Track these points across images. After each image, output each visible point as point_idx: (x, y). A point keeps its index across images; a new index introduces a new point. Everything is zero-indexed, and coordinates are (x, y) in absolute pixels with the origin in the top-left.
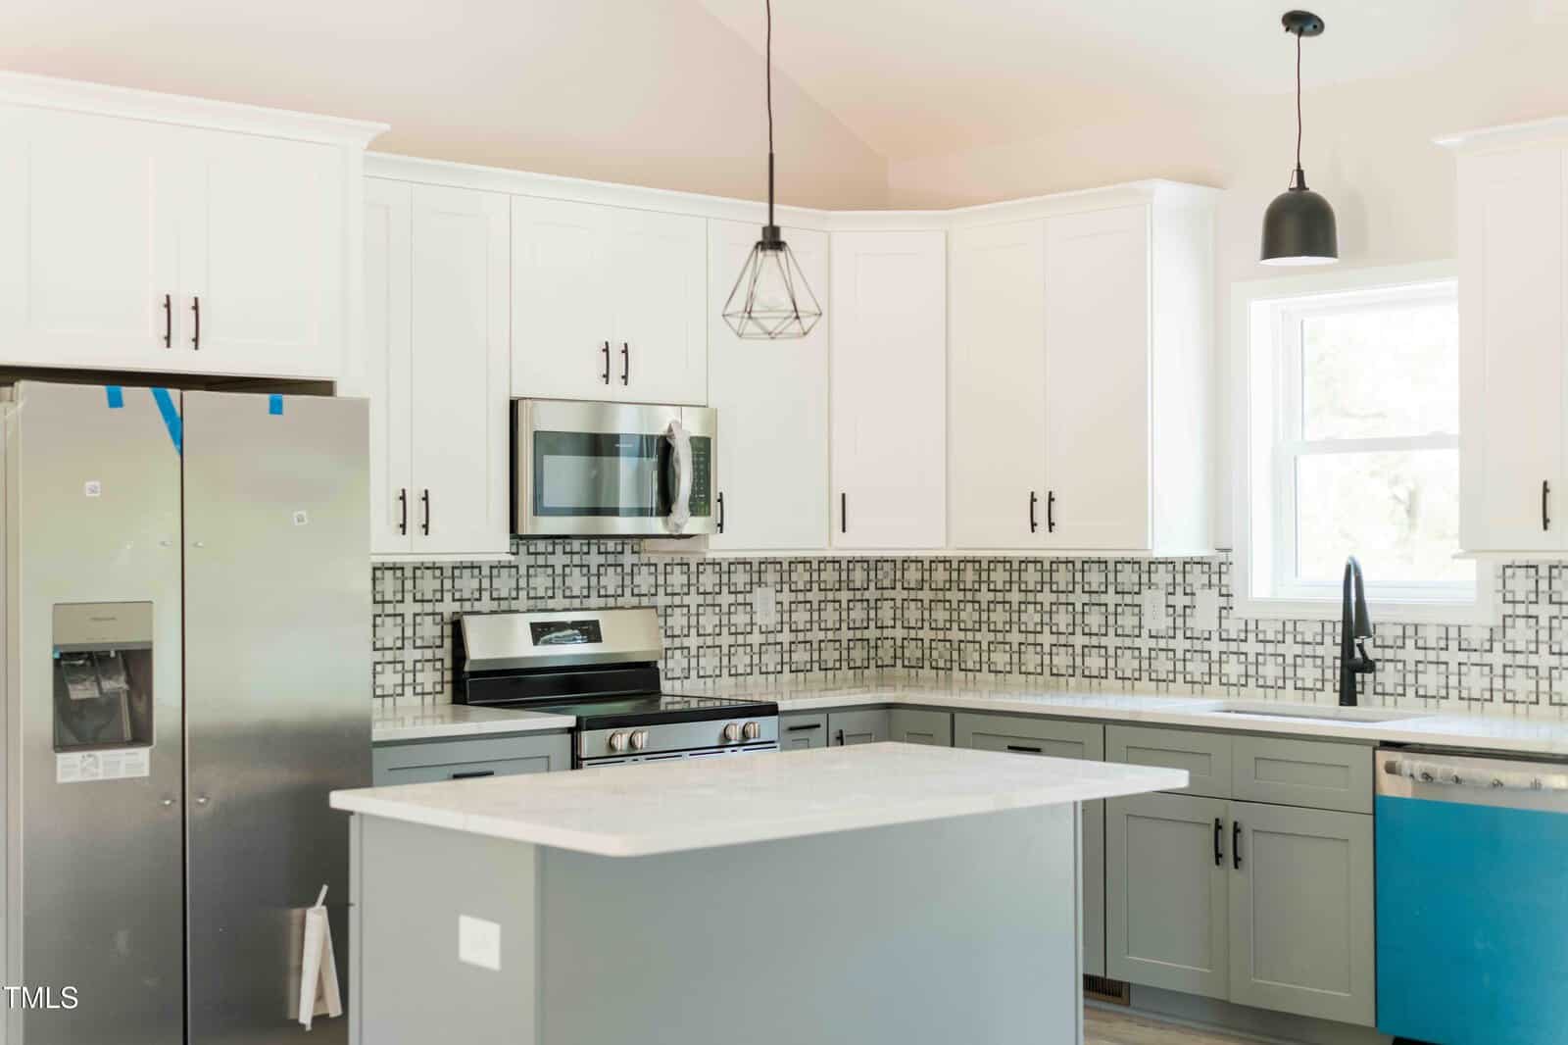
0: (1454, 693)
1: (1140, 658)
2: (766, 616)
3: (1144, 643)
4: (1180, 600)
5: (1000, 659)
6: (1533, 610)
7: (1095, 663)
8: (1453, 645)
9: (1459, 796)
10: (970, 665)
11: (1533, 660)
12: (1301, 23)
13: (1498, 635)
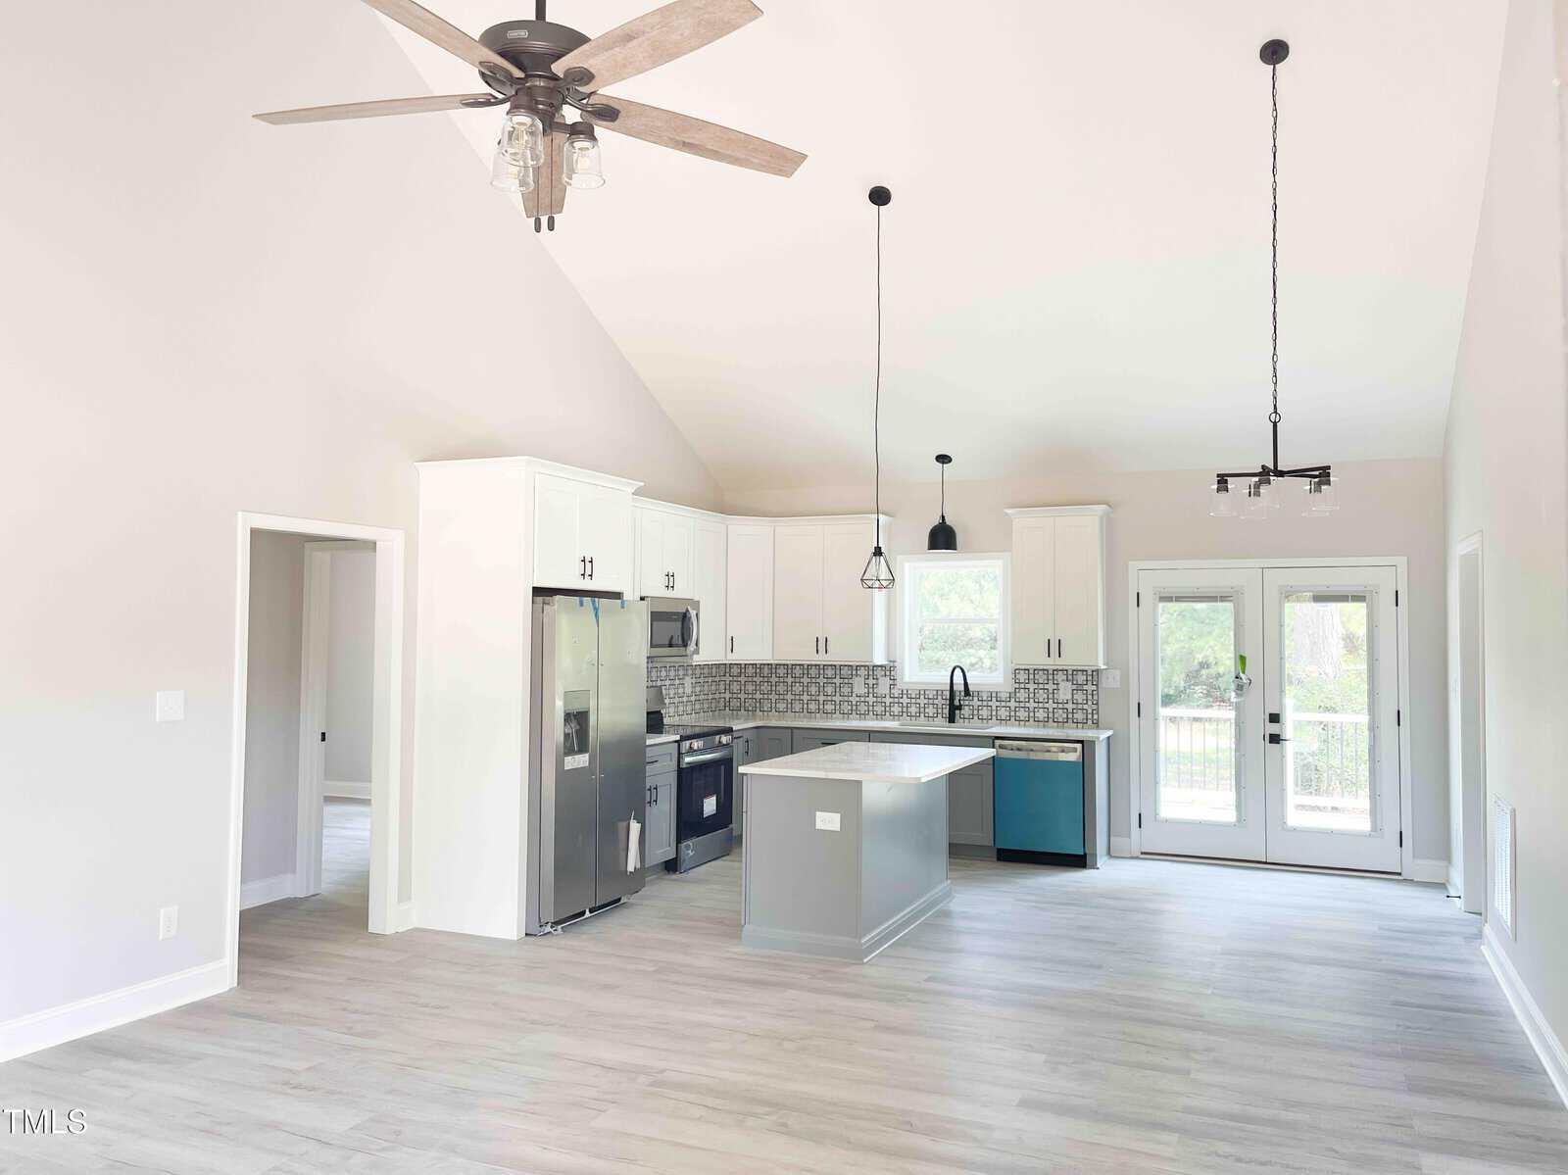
0: (994, 718)
1: (852, 705)
2: (688, 690)
3: (854, 699)
4: (871, 682)
5: (782, 706)
6: (1027, 686)
7: (829, 707)
8: (994, 699)
9: (1033, 756)
10: (766, 709)
11: (1027, 705)
12: (943, 459)
13: (1013, 695)
